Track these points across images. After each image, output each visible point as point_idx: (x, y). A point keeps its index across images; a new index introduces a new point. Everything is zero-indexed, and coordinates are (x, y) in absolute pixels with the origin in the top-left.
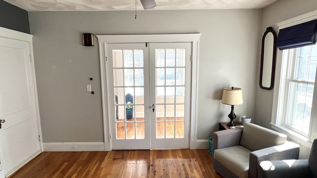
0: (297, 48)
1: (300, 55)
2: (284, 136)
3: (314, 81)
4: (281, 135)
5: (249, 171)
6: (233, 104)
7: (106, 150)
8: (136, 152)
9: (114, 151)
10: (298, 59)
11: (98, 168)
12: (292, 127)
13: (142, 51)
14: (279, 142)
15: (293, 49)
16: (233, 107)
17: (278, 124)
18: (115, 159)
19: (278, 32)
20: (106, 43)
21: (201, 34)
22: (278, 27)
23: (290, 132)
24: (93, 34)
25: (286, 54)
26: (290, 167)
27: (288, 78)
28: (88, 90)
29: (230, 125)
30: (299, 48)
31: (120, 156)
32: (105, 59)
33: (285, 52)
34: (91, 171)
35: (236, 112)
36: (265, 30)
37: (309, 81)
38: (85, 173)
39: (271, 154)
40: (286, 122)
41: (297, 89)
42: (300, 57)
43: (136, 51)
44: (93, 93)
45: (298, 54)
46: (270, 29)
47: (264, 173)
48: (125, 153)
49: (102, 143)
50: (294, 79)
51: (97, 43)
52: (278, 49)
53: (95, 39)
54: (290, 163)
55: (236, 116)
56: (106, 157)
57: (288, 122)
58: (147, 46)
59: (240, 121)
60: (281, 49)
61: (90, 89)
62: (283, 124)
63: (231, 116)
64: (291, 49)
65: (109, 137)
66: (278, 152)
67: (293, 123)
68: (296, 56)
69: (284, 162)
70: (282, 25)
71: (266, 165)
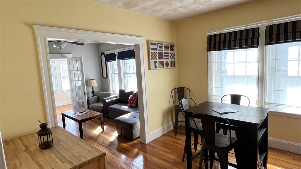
4: (112, 93)
5: (103, 106)
10: (113, 65)
14: (111, 95)
16: (93, 87)
19: (105, 55)
21: (72, 54)
25: (109, 63)
27: (111, 73)
29: (92, 96)
35: (95, 90)
36: (101, 54)
37: (116, 73)
39: (109, 98)
41: (115, 76)
46: (103, 53)
47: (107, 103)
50: (113, 73)
54: (114, 99)
55: (95, 92)
59: (97, 94)
63: (93, 92)
70: (106, 53)
71: (107, 101)
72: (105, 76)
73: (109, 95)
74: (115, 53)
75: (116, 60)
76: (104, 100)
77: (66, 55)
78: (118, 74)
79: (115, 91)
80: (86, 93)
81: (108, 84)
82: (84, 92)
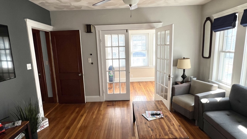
0: (225, 31)
1: (227, 35)
2: (217, 85)
3: (234, 51)
4: (214, 85)
5: (194, 106)
6: (184, 68)
7: (101, 101)
8: (121, 102)
9: (106, 101)
10: (226, 37)
11: (99, 110)
12: (222, 81)
13: (124, 35)
14: (213, 89)
15: (223, 31)
16: (184, 70)
17: (214, 80)
18: (108, 106)
19: (213, 20)
20: (100, 31)
21: (163, 23)
22: (213, 17)
23: (221, 84)
24: (92, 25)
25: (218, 35)
26: (218, 101)
27: (220, 50)
28: (89, 62)
29: (182, 82)
30: (227, 31)
31: (111, 104)
32: (100, 40)
33: (218, 33)
34: (95, 112)
35: (186, 74)
36: (205, 19)
37: (231, 51)
38: (91, 113)
39: (207, 95)
40: (219, 79)
41: (225, 57)
42: (227, 36)
43: (120, 35)
44: (92, 63)
45: (225, 35)
46: (208, 19)
47: (203, 104)
48: (114, 103)
49: (99, 96)
50: (223, 50)
51: (94, 31)
52: (213, 32)
53: (93, 28)
54: (219, 99)
55: (186, 77)
56: (102, 105)
57: (220, 78)
58: (127, 32)
59: (189, 80)
60: (215, 32)
61: (90, 61)
62: (217, 80)
63: (184, 76)
64: (221, 31)
65: (103, 92)
66: (212, 94)
67: (223, 79)
68: (225, 36)
69: (215, 99)
70: (215, 16)
71: (204, 101)
72: (206, 54)
73: (208, 88)
74: (235, 14)
75: (236, 28)
76: (198, 97)
77: (155, 24)
78: (235, 53)
79: (220, 81)
80: (172, 78)
81: (209, 69)
82: (169, 76)
